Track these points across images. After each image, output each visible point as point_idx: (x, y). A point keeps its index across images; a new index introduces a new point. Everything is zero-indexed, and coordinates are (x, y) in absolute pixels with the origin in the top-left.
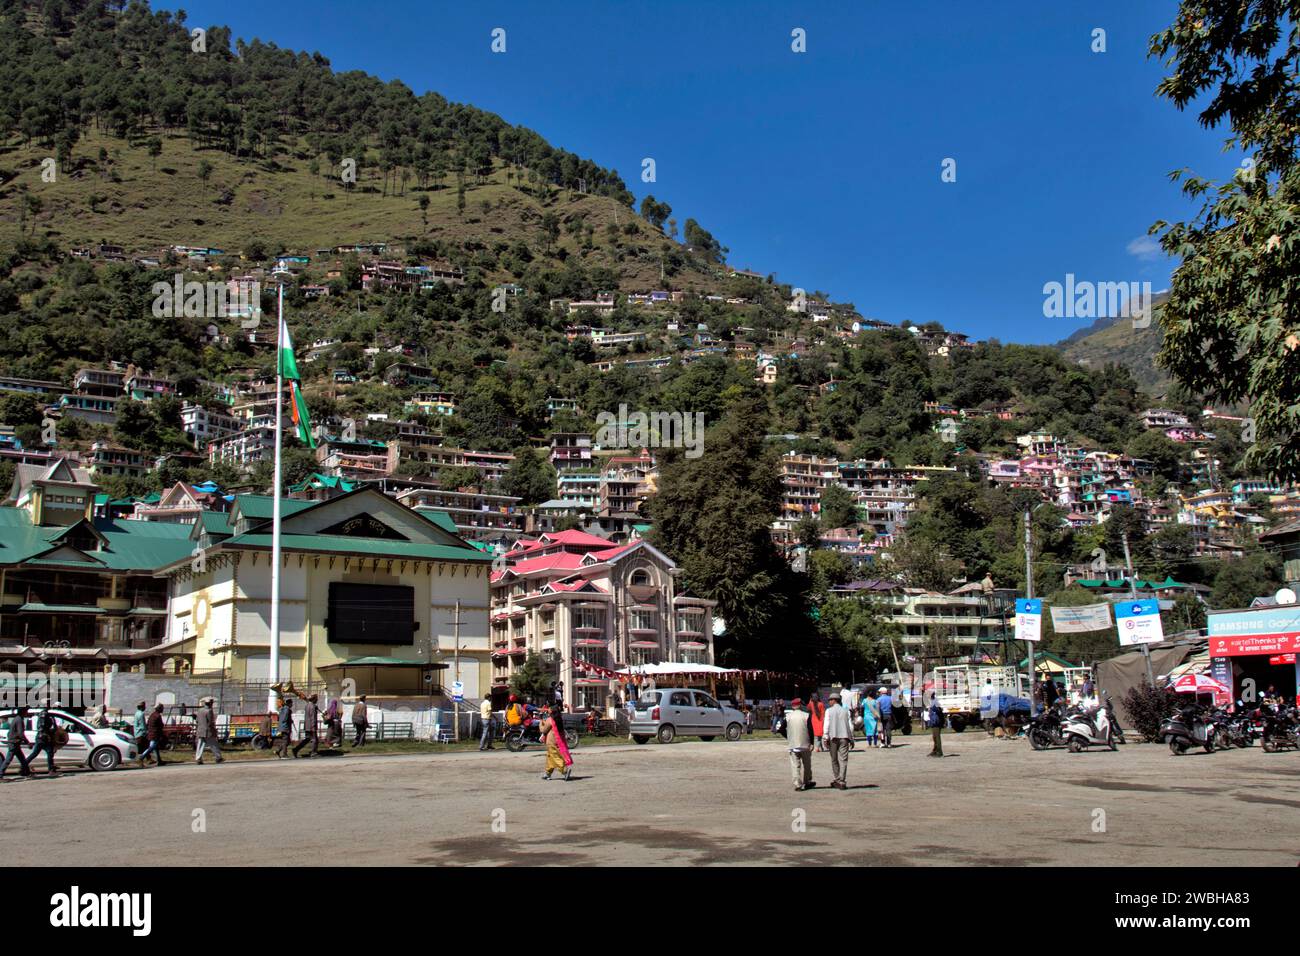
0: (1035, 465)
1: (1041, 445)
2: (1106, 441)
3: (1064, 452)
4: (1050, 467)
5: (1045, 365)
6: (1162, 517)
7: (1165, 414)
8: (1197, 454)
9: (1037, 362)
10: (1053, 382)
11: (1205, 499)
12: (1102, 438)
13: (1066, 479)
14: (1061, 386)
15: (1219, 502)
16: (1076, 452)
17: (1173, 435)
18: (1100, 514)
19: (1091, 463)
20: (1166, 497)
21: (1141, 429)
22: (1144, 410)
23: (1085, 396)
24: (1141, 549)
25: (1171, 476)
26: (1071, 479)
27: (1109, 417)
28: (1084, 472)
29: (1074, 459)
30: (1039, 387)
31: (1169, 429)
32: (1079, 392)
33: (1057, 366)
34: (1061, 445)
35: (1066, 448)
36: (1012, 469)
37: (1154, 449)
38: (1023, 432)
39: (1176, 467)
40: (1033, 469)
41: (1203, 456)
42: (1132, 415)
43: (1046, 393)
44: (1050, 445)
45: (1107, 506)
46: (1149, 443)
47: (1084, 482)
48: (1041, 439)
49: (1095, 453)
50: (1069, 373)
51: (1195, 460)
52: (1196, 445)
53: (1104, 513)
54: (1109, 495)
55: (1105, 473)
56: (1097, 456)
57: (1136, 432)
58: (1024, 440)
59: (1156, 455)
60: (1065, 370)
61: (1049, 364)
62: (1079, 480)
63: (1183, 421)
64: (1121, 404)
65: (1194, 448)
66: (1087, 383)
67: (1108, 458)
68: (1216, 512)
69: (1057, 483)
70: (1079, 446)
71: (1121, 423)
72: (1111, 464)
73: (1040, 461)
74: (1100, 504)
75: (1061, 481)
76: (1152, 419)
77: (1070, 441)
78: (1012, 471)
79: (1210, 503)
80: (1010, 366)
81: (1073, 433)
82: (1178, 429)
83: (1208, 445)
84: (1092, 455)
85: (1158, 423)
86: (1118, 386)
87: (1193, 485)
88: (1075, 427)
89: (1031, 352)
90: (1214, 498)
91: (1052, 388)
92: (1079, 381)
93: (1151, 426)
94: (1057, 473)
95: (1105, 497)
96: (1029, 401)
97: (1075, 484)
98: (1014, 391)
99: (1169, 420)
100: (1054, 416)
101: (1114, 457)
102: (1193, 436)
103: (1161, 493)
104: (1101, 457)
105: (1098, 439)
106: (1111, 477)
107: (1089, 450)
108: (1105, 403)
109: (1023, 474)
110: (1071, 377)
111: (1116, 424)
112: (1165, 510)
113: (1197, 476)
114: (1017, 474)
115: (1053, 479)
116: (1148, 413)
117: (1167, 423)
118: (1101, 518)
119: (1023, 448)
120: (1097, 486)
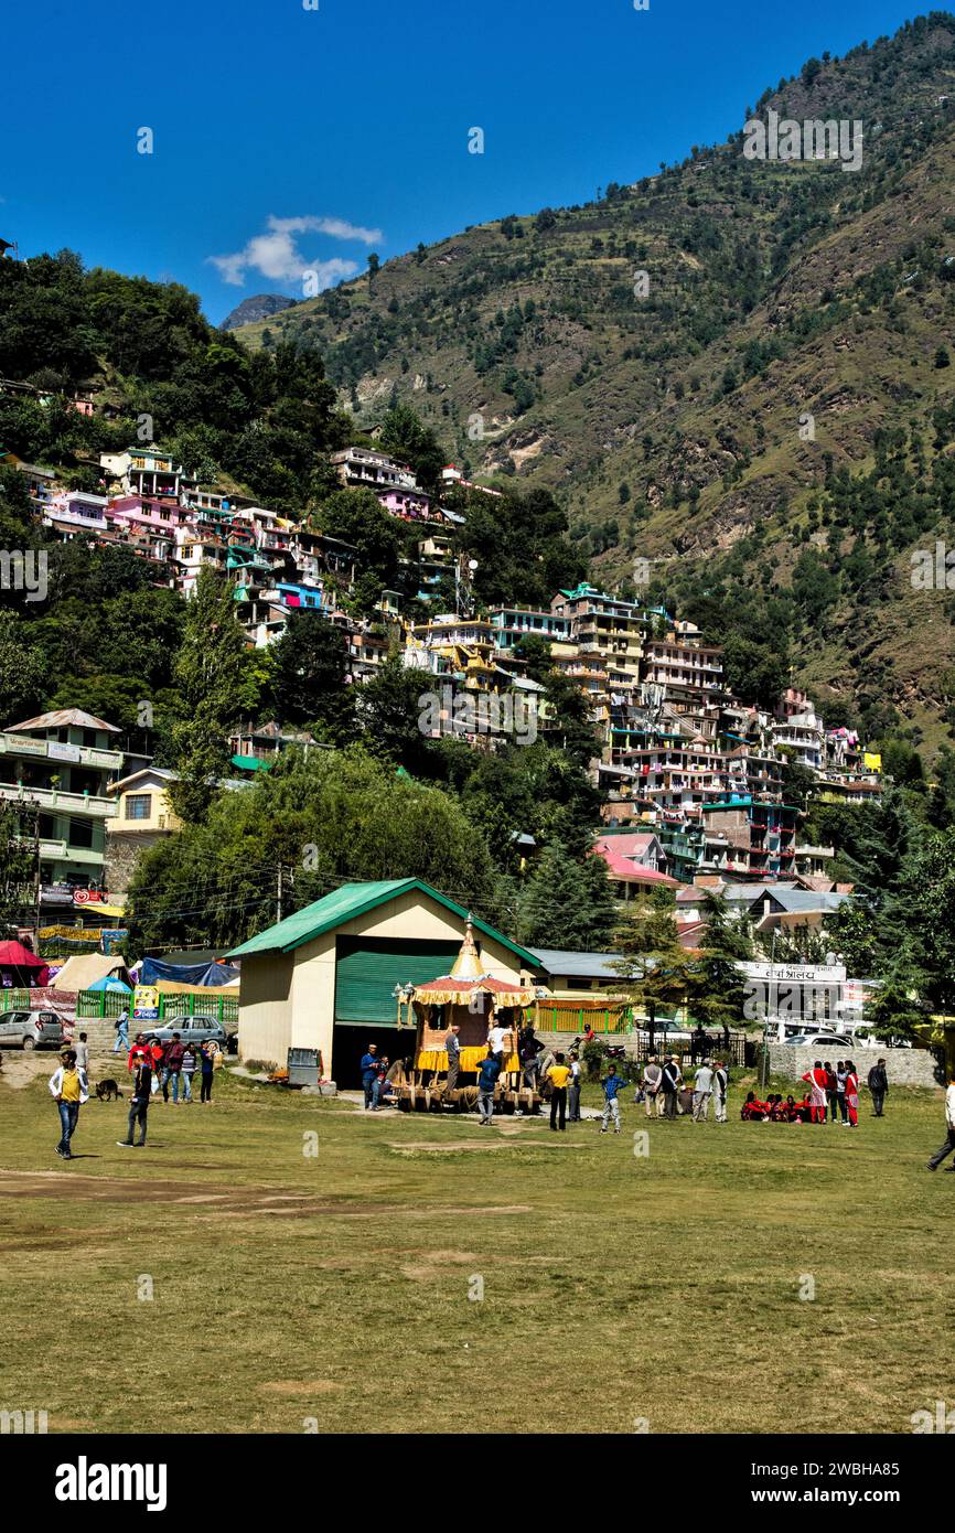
0: (136, 513)
1: (148, 476)
2: (269, 491)
3: (193, 498)
4: (164, 523)
5: (170, 322)
6: (370, 656)
7: (379, 462)
8: (430, 547)
9: (155, 311)
10: (183, 357)
11: (446, 632)
12: (265, 485)
13: (198, 551)
14: (196, 370)
15: (472, 641)
16: (216, 503)
17: (391, 503)
18: (262, 628)
19: (245, 532)
20: (377, 617)
21: (333, 482)
22: (341, 447)
23: (237, 400)
24: (337, 710)
25: (389, 577)
26: (208, 551)
27: (280, 447)
28: (233, 542)
29: (211, 515)
30: (151, 362)
31: (385, 491)
32: (227, 389)
33: (194, 328)
34: (189, 485)
35: (197, 491)
36: (94, 511)
37: (361, 522)
38: (115, 448)
39: (395, 567)
40: (132, 521)
41: (439, 552)
42: (321, 455)
43: (164, 377)
44: (166, 480)
45: (280, 613)
46: (353, 509)
47: (231, 562)
48: (150, 465)
49: (253, 510)
50: (214, 347)
51: (427, 557)
52: (429, 531)
53: (270, 628)
54: (284, 593)
55: (270, 554)
56: (257, 517)
57: (323, 487)
58: (117, 464)
59: (362, 535)
60: (207, 341)
61: (178, 321)
62: (223, 557)
63: (408, 481)
64: (302, 429)
65: (427, 536)
66: (245, 373)
67: (276, 524)
68: (464, 658)
69: (178, 556)
70: (221, 493)
71: (300, 463)
72: (282, 537)
73: (147, 508)
74: (264, 608)
75: (187, 554)
76: (355, 467)
77: (205, 480)
78: (93, 516)
79: (456, 640)
80: (101, 310)
81: (211, 466)
82: (402, 494)
83: (449, 533)
84: (248, 514)
85: (364, 476)
86: (300, 393)
87: (420, 604)
88: (217, 453)
89: (144, 290)
90: (464, 632)
91: (180, 370)
92: (230, 367)
93: (351, 481)
94: (182, 535)
95: (273, 595)
96: (131, 388)
97: (214, 563)
98: (102, 362)
99: (385, 475)
100: (180, 426)
101: (287, 524)
102: (425, 512)
103: (366, 608)
104: (264, 520)
105: (255, 487)
106: (279, 563)
107: (243, 504)
108: (272, 421)
109: (112, 528)
110: (216, 355)
111: (289, 464)
112: (376, 642)
113: (428, 589)
114: (102, 524)
115: (172, 547)
116: (349, 455)
117: (381, 480)
118: (263, 638)
119: (111, 479)
120: (257, 574)
